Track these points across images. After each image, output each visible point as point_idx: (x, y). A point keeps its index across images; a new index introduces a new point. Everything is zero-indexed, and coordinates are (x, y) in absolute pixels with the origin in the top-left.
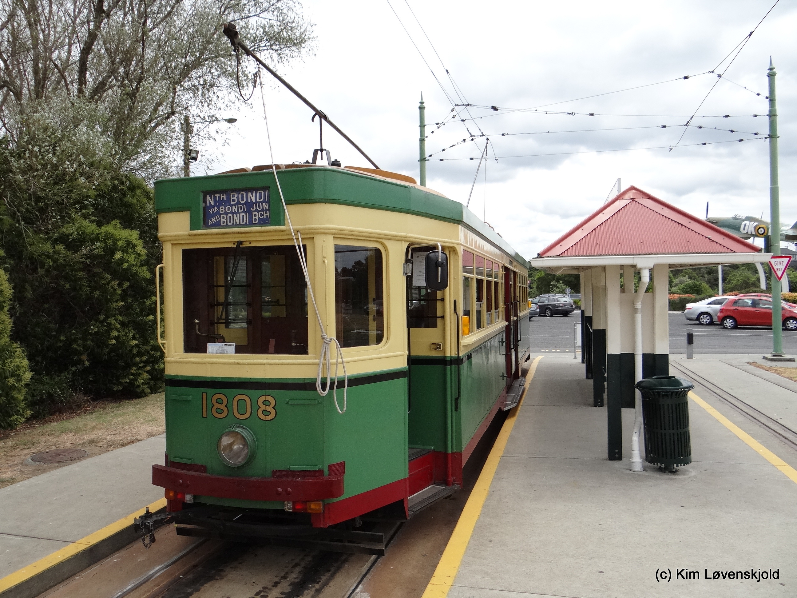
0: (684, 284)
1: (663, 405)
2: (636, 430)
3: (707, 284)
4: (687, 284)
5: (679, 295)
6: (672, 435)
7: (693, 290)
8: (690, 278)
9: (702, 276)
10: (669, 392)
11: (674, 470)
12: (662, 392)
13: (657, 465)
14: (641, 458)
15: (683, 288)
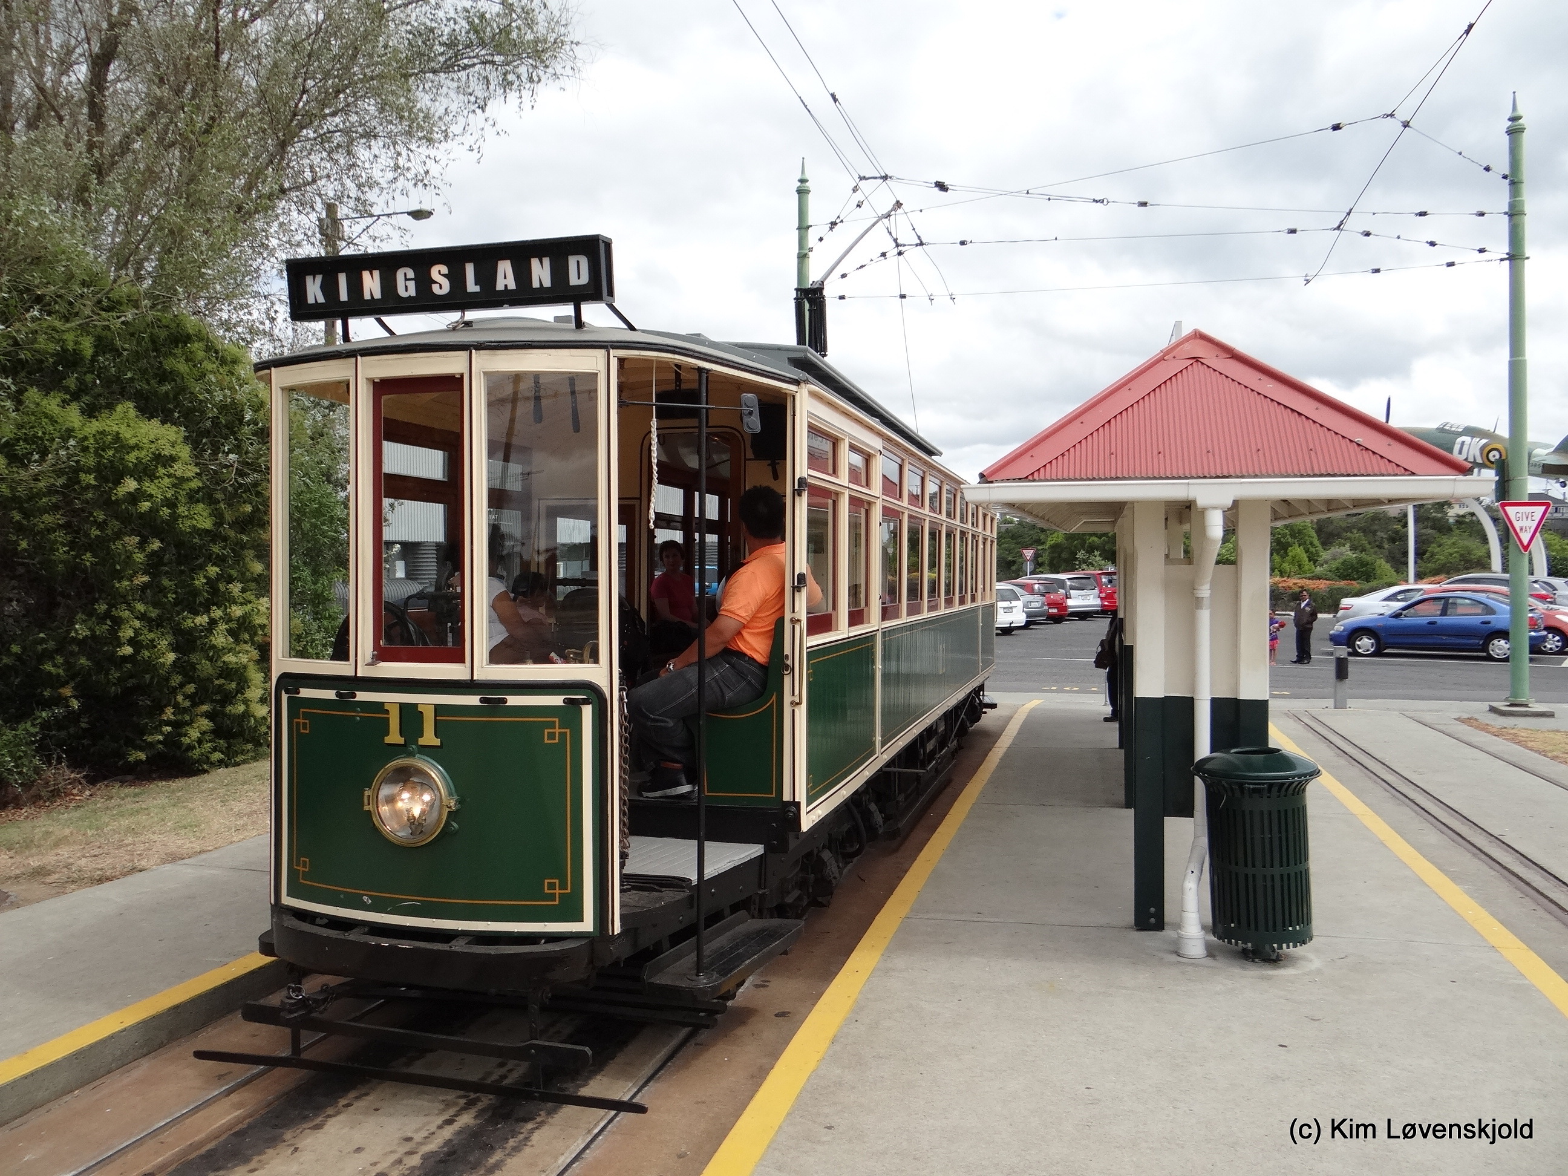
0: (1340, 561)
1: (1251, 812)
2: (1194, 866)
3: (1387, 562)
4: (1345, 561)
5: (1328, 582)
6: (1269, 879)
7: (1358, 572)
8: (1353, 548)
9: (1377, 546)
10: (1263, 784)
11: (1274, 957)
12: (1249, 784)
13: (1236, 944)
14: (1204, 927)
15: (1337, 569)
